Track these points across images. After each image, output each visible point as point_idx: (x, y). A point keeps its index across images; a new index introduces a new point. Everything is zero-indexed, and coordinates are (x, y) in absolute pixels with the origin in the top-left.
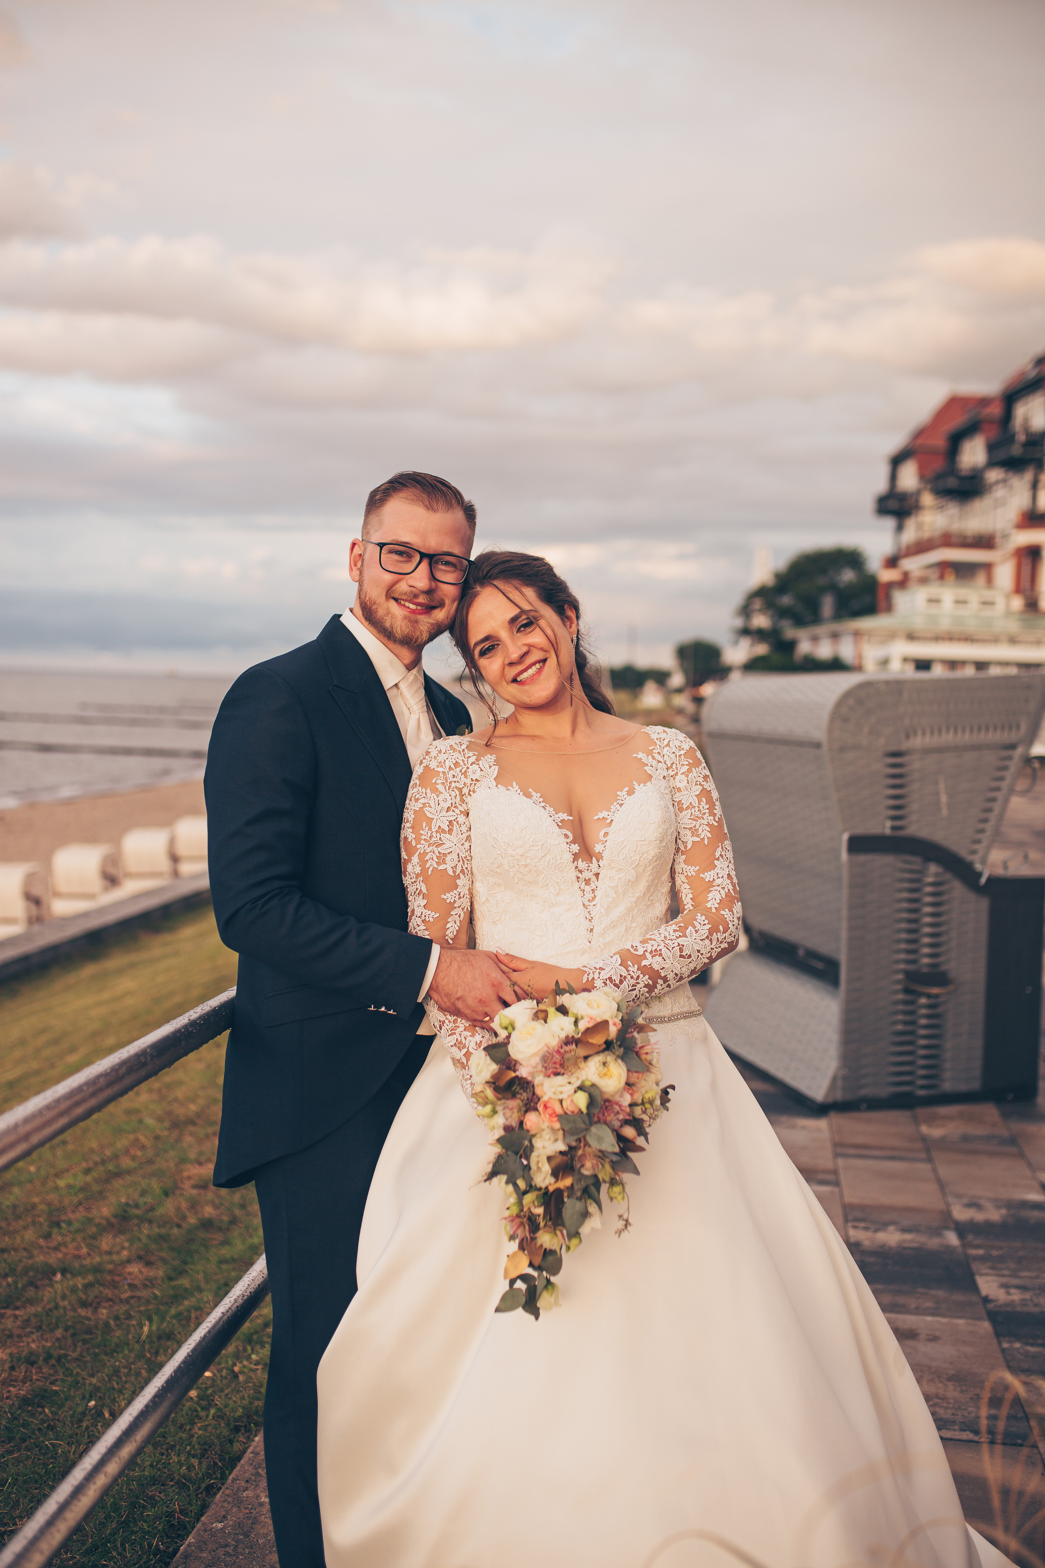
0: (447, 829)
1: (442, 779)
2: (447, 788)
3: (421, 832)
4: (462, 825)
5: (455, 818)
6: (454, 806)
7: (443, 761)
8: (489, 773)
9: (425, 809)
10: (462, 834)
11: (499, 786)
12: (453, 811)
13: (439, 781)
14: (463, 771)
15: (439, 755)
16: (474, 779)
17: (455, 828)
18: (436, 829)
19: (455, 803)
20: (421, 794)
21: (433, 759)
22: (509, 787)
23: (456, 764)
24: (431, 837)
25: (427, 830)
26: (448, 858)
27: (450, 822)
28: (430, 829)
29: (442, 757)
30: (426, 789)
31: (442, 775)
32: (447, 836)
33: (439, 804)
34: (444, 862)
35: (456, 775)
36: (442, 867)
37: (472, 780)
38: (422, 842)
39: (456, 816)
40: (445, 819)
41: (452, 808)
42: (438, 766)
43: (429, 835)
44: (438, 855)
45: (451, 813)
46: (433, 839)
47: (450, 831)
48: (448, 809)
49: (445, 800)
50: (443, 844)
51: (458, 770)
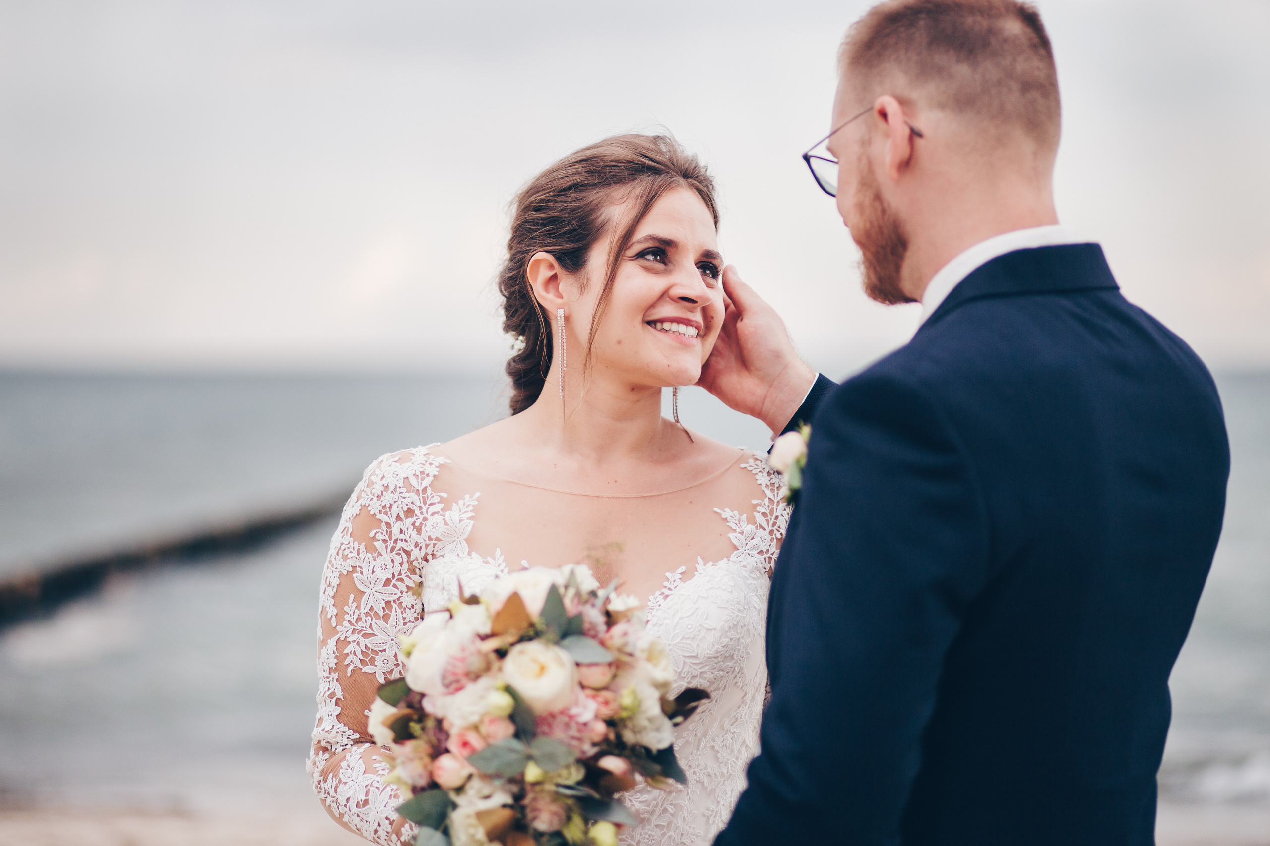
0: (381, 613)
1: (385, 533)
2: (389, 548)
3: (346, 608)
4: (407, 610)
5: (396, 597)
6: (396, 577)
7: (388, 505)
8: (457, 530)
9: (355, 575)
10: (405, 624)
11: (474, 554)
12: (395, 586)
13: (380, 537)
14: (417, 524)
15: (385, 493)
16: (433, 537)
17: (393, 614)
18: (367, 610)
19: (400, 574)
20: (351, 549)
21: (375, 499)
22: (489, 559)
23: (409, 512)
24: (359, 619)
25: (354, 608)
26: (379, 659)
27: (388, 603)
28: (358, 607)
29: (388, 498)
30: (359, 544)
31: (384, 526)
32: (381, 623)
33: (373, 572)
34: (372, 662)
35: (404, 529)
36: (368, 669)
37: (430, 538)
38: (346, 624)
39: (399, 594)
40: (380, 597)
41: (394, 582)
42: (380, 512)
43: (356, 616)
44: (364, 649)
45: (390, 588)
46: (361, 624)
47: (386, 617)
48: (387, 582)
49: (384, 567)
50: (373, 635)
51: (409, 521)
